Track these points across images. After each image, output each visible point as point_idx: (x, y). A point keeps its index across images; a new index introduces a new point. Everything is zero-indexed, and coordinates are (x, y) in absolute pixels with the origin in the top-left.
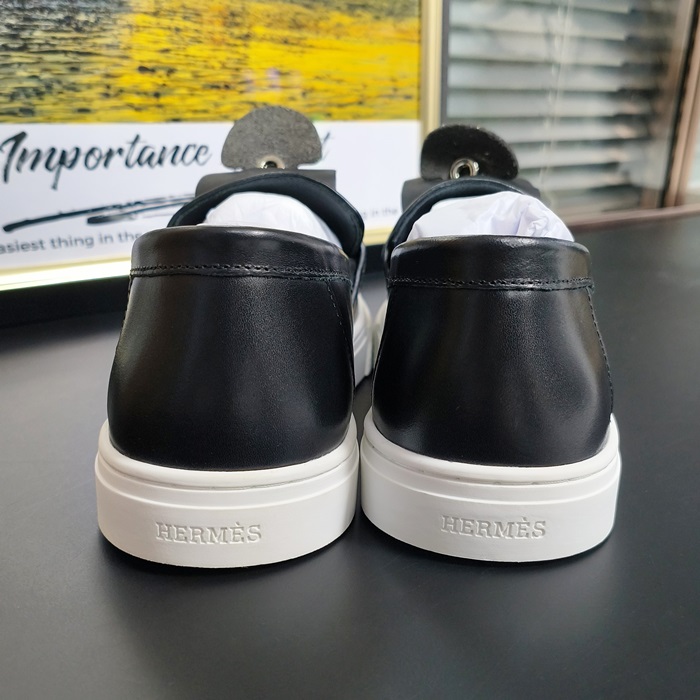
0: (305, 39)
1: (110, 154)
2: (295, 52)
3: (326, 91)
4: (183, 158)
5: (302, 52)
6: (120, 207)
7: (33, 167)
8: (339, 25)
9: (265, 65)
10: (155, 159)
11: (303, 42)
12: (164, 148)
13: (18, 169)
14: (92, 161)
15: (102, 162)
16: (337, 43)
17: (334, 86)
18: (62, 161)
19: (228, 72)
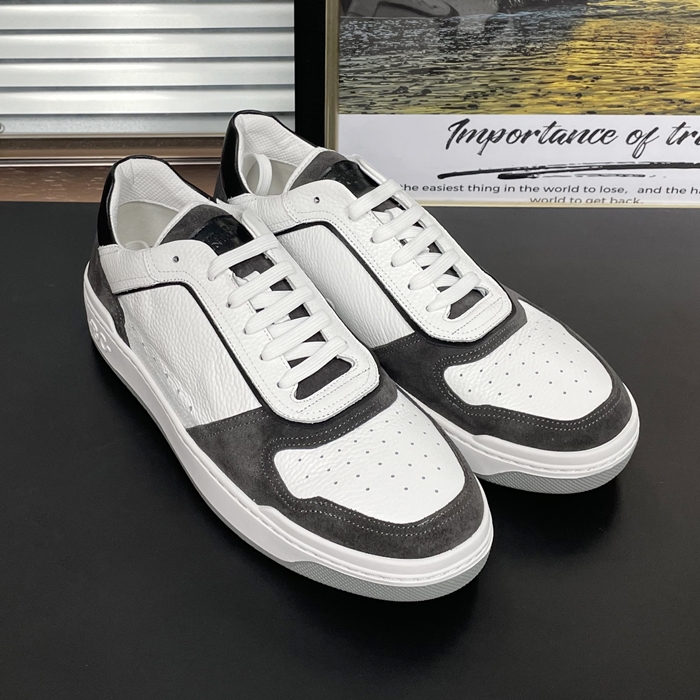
1: (529, 134)
4: (589, 139)
6: (527, 169)
7: (467, 141)
10: (566, 138)
12: (575, 131)
13: (458, 141)
14: (513, 138)
15: (521, 139)
18: (489, 138)
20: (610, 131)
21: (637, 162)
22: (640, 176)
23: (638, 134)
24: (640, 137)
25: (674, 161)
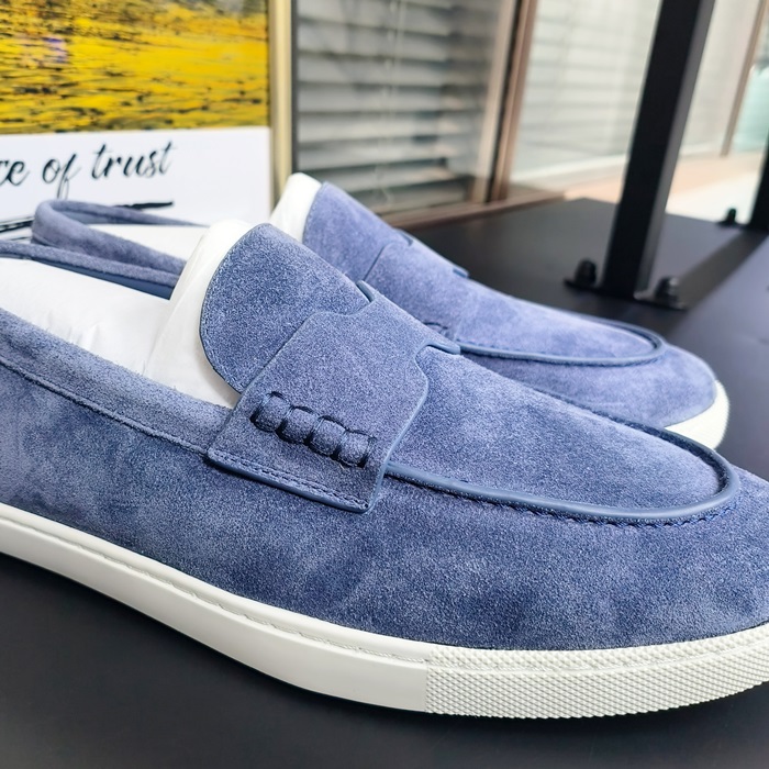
0: (139, 34)
2: (128, 50)
3: (167, 94)
5: (137, 49)
8: (178, 20)
9: (92, 64)
11: (137, 37)
16: (176, 40)
17: (174, 89)
19: (46, 72)
20: (16, 164)
23: (55, 166)
24: (59, 169)
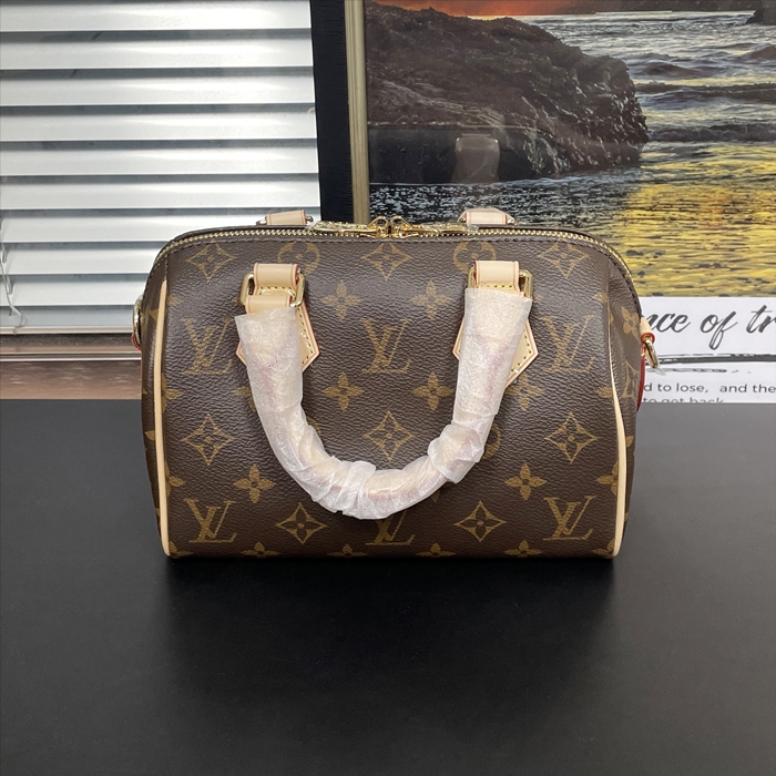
4: (658, 326)
20: (681, 317)
21: (715, 353)
22: (720, 371)
23: (713, 320)
24: (716, 323)
25: (758, 353)
